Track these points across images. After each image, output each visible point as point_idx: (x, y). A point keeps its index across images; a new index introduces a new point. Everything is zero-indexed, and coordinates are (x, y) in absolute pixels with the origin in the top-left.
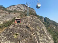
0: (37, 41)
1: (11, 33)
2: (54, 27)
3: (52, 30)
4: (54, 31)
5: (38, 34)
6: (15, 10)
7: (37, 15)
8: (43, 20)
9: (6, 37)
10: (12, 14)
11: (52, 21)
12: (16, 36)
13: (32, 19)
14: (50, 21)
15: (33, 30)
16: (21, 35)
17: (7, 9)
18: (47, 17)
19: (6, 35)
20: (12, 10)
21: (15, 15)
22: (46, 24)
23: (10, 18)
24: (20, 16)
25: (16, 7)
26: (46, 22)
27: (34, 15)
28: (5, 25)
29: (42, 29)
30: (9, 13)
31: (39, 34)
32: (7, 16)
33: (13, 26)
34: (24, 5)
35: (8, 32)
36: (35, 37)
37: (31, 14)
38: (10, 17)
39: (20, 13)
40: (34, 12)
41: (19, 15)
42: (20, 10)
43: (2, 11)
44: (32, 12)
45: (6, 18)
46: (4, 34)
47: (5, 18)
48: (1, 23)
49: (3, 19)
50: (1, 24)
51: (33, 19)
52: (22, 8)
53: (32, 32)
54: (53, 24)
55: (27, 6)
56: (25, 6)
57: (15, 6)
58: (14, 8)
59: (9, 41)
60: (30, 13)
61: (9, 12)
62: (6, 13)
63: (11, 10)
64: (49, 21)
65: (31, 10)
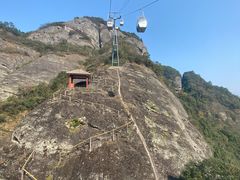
0: (144, 143)
1: (59, 116)
2: (223, 114)
3: (213, 126)
4: (221, 127)
5: (151, 124)
6: (63, 43)
7: (150, 62)
8: (179, 82)
9: (41, 129)
10: (53, 59)
11: (216, 87)
12: (75, 126)
13: (130, 77)
14: (208, 86)
15: (132, 111)
16: (90, 125)
17: (30, 38)
18: (192, 73)
19: (42, 124)
20: (52, 42)
21: (62, 60)
22: (188, 100)
23: (44, 74)
24: (85, 64)
25: (68, 29)
26: (189, 91)
27: (138, 61)
28: (23, 100)
29: (165, 113)
30: (39, 53)
31: (154, 125)
32: (31, 65)
33: (63, 98)
34: (99, 22)
35: (47, 114)
36: (138, 131)
37: (129, 59)
38: (43, 70)
39: (82, 54)
40: (141, 51)
41: (80, 63)
42: (83, 43)
43: (11, 45)
44: (131, 51)
45: (30, 74)
46: (33, 119)
47: (22, 75)
48: (8, 95)
49: (18, 76)
50: (10, 99)
51: (133, 78)
52: (93, 33)
53: (129, 117)
54: (220, 99)
55: (110, 24)
56: (102, 25)
57: (61, 24)
58: (61, 36)
59: (53, 141)
60: (122, 53)
61: (38, 50)
62: (26, 54)
63: (46, 41)
64: (201, 88)
65: (129, 44)
